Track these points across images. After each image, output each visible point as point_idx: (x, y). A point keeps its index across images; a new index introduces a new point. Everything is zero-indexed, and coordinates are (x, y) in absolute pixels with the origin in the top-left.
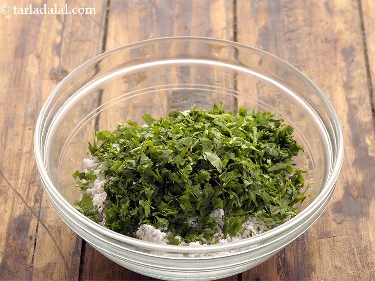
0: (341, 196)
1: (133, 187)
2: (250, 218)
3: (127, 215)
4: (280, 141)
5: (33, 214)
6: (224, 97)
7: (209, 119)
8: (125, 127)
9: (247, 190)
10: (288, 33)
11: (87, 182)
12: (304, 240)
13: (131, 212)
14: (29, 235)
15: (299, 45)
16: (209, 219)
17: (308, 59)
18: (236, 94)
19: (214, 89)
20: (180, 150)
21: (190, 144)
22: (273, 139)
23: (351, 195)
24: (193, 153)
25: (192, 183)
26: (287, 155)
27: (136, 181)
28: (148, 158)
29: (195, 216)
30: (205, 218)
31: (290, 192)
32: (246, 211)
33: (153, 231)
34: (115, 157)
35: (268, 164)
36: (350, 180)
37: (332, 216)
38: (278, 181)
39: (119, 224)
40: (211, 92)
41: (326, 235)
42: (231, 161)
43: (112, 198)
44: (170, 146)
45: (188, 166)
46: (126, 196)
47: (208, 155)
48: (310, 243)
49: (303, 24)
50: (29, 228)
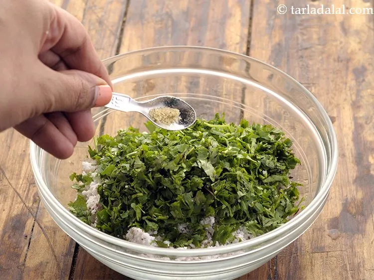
0: (339, 213)
1: (125, 190)
2: (240, 227)
3: (117, 217)
4: (277, 153)
5: (30, 214)
6: (231, 109)
7: (208, 128)
8: (125, 132)
9: (239, 201)
10: (301, 50)
11: (83, 184)
12: (297, 253)
13: (121, 215)
14: (24, 233)
15: (311, 63)
16: (199, 226)
17: (318, 77)
18: (243, 107)
19: (222, 101)
20: (175, 156)
21: (185, 151)
22: (271, 151)
23: (348, 211)
24: (187, 160)
25: (184, 189)
26: (284, 167)
27: (128, 184)
28: (141, 162)
29: (185, 222)
30: (195, 225)
31: (283, 203)
32: (238, 220)
33: (141, 234)
34: (111, 161)
35: (263, 175)
36: (349, 197)
37: (328, 231)
38: (272, 192)
39: (110, 226)
40: (218, 104)
41: (320, 249)
42: (225, 170)
43: (104, 200)
44: (165, 152)
45: (181, 172)
46: (118, 198)
47: (203, 163)
48: (303, 256)
49: (317, 42)
50: (24, 227)
